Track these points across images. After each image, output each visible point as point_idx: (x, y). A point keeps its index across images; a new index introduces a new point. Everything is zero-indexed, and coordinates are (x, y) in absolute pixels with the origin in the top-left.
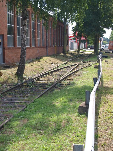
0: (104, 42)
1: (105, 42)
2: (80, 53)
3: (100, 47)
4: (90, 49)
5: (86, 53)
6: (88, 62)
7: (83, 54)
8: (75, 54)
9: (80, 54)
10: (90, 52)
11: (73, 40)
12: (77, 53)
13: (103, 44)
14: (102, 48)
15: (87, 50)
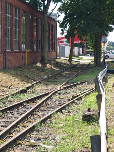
0: (109, 46)
1: (111, 47)
2: (72, 62)
3: (104, 53)
4: (89, 55)
5: (82, 62)
6: (77, 84)
7: (77, 63)
8: (64, 64)
9: (72, 64)
10: (89, 60)
11: (65, 43)
12: (67, 62)
13: (108, 49)
14: (106, 55)
15: (84, 57)
